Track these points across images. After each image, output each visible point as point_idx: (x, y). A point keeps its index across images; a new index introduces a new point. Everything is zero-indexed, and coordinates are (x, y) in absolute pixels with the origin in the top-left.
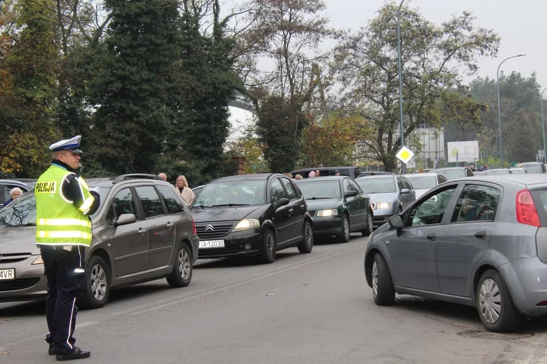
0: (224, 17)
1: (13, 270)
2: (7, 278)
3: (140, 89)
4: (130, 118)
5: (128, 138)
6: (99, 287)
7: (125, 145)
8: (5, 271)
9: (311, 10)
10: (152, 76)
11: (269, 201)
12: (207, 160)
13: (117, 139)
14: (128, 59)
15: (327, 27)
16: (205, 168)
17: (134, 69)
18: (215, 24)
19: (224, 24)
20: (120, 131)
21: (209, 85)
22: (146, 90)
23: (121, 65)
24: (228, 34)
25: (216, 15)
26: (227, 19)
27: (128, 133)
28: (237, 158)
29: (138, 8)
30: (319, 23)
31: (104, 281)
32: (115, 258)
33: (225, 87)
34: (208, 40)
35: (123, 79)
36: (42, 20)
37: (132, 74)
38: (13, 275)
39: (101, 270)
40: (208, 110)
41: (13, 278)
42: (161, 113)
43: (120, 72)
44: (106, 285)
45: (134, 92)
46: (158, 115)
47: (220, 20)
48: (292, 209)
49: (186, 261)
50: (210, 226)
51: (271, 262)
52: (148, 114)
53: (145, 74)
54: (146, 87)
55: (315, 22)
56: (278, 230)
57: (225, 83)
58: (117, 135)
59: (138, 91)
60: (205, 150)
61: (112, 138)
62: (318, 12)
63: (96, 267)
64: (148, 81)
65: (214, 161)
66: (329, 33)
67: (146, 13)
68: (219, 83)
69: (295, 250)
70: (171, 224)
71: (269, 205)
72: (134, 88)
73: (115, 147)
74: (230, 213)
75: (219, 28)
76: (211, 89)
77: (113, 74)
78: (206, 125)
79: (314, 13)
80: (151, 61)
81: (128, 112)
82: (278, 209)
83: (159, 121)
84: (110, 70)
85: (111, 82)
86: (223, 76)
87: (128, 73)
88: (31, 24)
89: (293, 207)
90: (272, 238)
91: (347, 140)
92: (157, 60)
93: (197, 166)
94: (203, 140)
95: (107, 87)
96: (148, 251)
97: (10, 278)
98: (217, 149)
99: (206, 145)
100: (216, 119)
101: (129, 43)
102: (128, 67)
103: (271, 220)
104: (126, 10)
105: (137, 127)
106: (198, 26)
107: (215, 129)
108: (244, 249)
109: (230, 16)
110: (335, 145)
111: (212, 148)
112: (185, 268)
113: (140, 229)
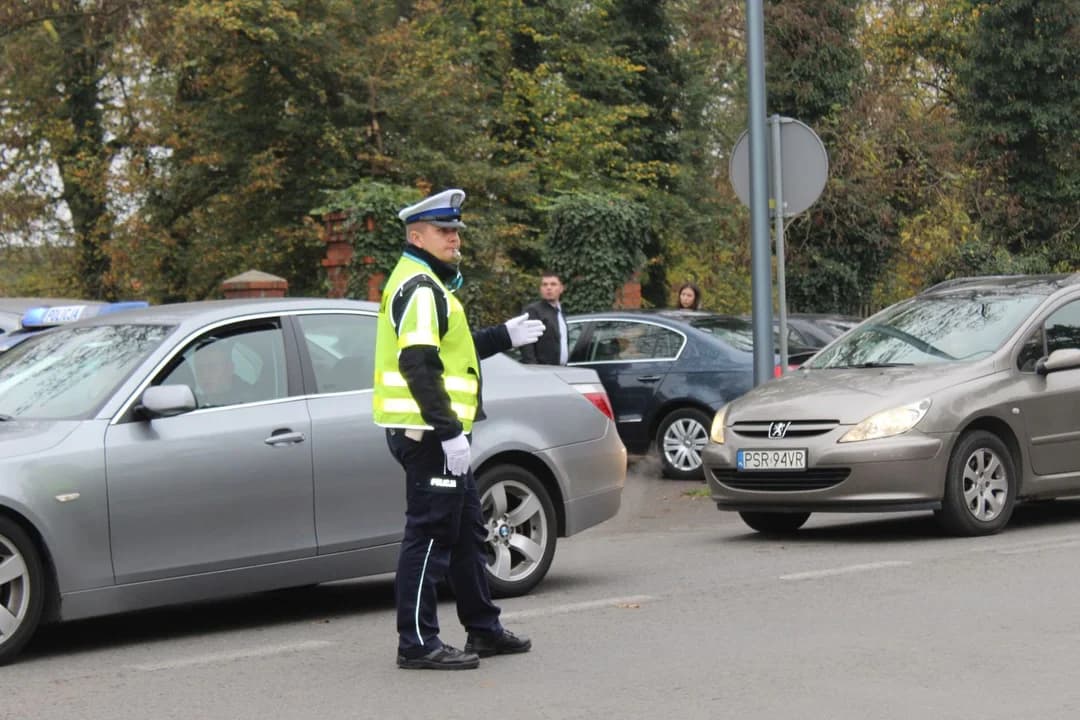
1: (803, 452)
2: (794, 466)
6: (988, 494)
8: (791, 452)
31: (1002, 482)
32: (1032, 438)
38: (803, 461)
39: (995, 461)
41: (804, 466)
44: (1006, 490)
63: (979, 454)
97: (799, 466)
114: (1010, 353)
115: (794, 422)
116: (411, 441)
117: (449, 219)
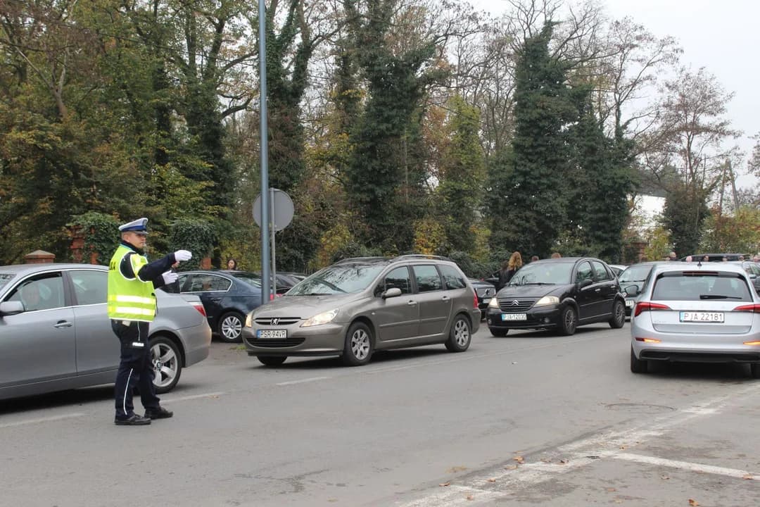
0: (625, 121)
1: (285, 331)
2: (281, 337)
3: (538, 183)
4: (529, 208)
5: (527, 225)
6: (362, 349)
7: (524, 231)
8: (280, 331)
9: (711, 113)
10: (550, 171)
11: (573, 281)
12: (607, 245)
13: (518, 225)
14: (530, 157)
15: (727, 128)
16: (603, 252)
17: (534, 166)
18: (616, 127)
19: (625, 127)
20: (521, 218)
21: (609, 179)
22: (543, 184)
23: (523, 162)
24: (627, 136)
25: (618, 119)
26: (628, 122)
27: (527, 220)
28: (639, 244)
29: (538, 113)
30: (722, 124)
31: (367, 344)
32: (379, 325)
33: (622, 182)
34: (612, 140)
35: (525, 174)
36: (470, 126)
37: (532, 169)
39: (364, 334)
40: (608, 201)
41: (285, 337)
42: (556, 204)
43: (521, 168)
44: (369, 347)
45: (534, 185)
46: (554, 205)
47: (622, 123)
48: (599, 290)
49: (465, 330)
50: (516, 302)
51: (571, 335)
52: (546, 204)
53: (544, 170)
54: (544, 181)
55: (718, 123)
56: (580, 308)
57: (622, 178)
58: (518, 221)
59: (537, 184)
60: (604, 235)
61: (515, 224)
62: (719, 115)
63: (359, 332)
64: (547, 176)
65: (612, 245)
66: (729, 133)
67: (545, 118)
68: (617, 178)
69: (607, 325)
70: (448, 298)
71: (573, 285)
72: (533, 182)
73: (516, 232)
74: (535, 291)
75: (619, 130)
76: (610, 183)
77: (517, 171)
78: (605, 215)
79: (715, 115)
80: (549, 159)
81: (528, 202)
82: (583, 289)
83: (555, 210)
84: (514, 167)
85: (514, 177)
86: (621, 172)
87: (528, 169)
88: (461, 129)
89: (601, 287)
90: (572, 314)
91: (753, 230)
92: (554, 158)
93: (596, 250)
94: (603, 227)
95: (511, 181)
96: (418, 320)
98: (616, 235)
99: (605, 232)
100: (615, 210)
101: (530, 144)
102: (529, 164)
103: (573, 298)
104: (529, 115)
105: (534, 215)
106: (602, 128)
107: (614, 217)
108: (543, 322)
109: (631, 120)
110: (741, 234)
111: (611, 234)
112: (463, 336)
113: (411, 301)
114: (371, 291)
115: (281, 318)
116: (125, 326)
117: (141, 231)
